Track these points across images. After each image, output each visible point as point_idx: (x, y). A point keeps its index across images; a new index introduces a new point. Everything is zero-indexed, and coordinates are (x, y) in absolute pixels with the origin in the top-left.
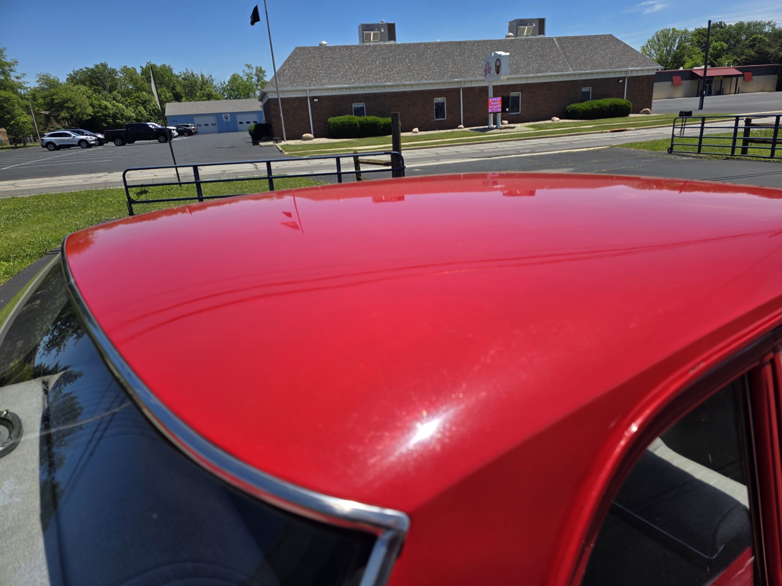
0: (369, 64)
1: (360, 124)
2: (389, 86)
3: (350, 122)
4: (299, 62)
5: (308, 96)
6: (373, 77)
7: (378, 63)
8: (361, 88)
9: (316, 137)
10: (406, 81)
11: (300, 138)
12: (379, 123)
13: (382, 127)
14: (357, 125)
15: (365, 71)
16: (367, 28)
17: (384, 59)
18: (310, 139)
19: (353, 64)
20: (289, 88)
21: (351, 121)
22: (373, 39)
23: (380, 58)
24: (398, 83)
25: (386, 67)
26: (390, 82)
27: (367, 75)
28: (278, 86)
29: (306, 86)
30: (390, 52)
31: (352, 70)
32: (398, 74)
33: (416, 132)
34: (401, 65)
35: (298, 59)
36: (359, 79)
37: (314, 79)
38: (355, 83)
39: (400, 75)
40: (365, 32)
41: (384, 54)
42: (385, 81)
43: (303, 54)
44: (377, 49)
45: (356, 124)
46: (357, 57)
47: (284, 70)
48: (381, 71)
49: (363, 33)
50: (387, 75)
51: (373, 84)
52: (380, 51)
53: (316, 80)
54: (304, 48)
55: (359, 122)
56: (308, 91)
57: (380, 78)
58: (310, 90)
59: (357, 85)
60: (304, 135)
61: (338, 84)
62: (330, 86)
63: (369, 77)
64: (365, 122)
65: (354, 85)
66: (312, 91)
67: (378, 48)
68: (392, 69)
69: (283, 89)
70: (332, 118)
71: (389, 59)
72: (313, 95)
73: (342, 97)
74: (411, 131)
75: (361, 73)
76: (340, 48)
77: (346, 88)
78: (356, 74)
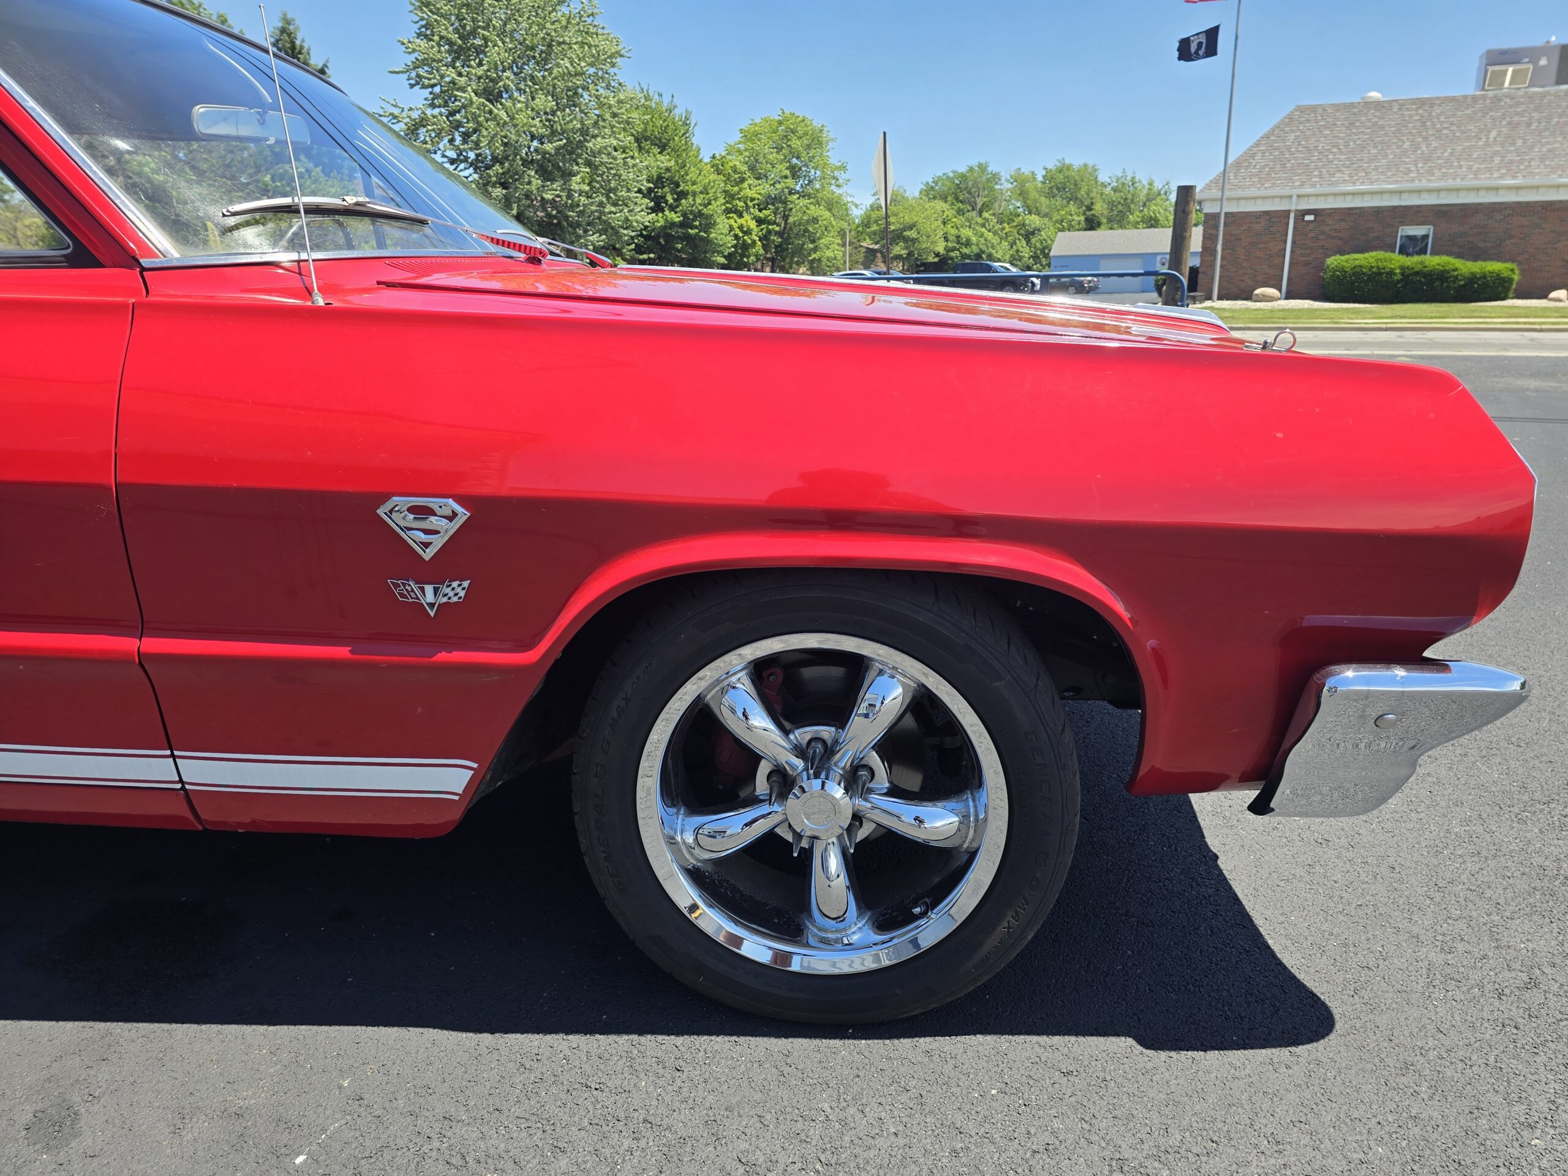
0: (1469, 139)
1: (1402, 274)
2: (1510, 188)
3: (1378, 267)
4: (1292, 136)
5: (1293, 208)
6: (1470, 168)
7: (1493, 134)
8: (1430, 191)
9: (1288, 296)
10: (1560, 176)
11: (1248, 296)
12: (1456, 273)
13: (1462, 283)
14: (1395, 274)
15: (1451, 154)
16: (1500, 58)
17: (1513, 126)
18: (1270, 299)
19: (1426, 139)
20: (1253, 192)
21: (1380, 264)
22: (1511, 84)
23: (1504, 123)
24: (1537, 180)
25: (1514, 144)
26: (1514, 177)
27: (1455, 164)
28: (1227, 186)
29: (1293, 187)
30: (1537, 109)
31: (1419, 152)
32: (1543, 159)
33: (1559, 300)
34: (1560, 139)
35: (1292, 131)
36: (1430, 172)
37: (1316, 173)
38: (1417, 181)
39: (1547, 163)
40: (1490, 68)
41: (1517, 114)
42: (1502, 177)
43: (1308, 121)
44: (1502, 103)
45: (1391, 273)
46: (1441, 123)
47: (1253, 156)
48: (1496, 153)
49: (1486, 71)
50: (1512, 162)
51: (1467, 183)
52: (1511, 106)
53: (1320, 176)
54: (1313, 109)
55: (1402, 268)
56: (1294, 198)
57: (1489, 170)
58: (1299, 196)
59: (1424, 184)
60: (1258, 291)
61: (1372, 183)
62: (1350, 188)
63: (1460, 167)
64: (1418, 268)
65: (1416, 185)
66: (1306, 198)
67: (1508, 100)
68: (1531, 148)
69: (1240, 193)
70: (1338, 257)
71: (1529, 125)
72: (1304, 206)
73: (1378, 211)
74: (1544, 296)
75: (1439, 158)
76: (1402, 104)
77: (1392, 192)
78: (1427, 159)
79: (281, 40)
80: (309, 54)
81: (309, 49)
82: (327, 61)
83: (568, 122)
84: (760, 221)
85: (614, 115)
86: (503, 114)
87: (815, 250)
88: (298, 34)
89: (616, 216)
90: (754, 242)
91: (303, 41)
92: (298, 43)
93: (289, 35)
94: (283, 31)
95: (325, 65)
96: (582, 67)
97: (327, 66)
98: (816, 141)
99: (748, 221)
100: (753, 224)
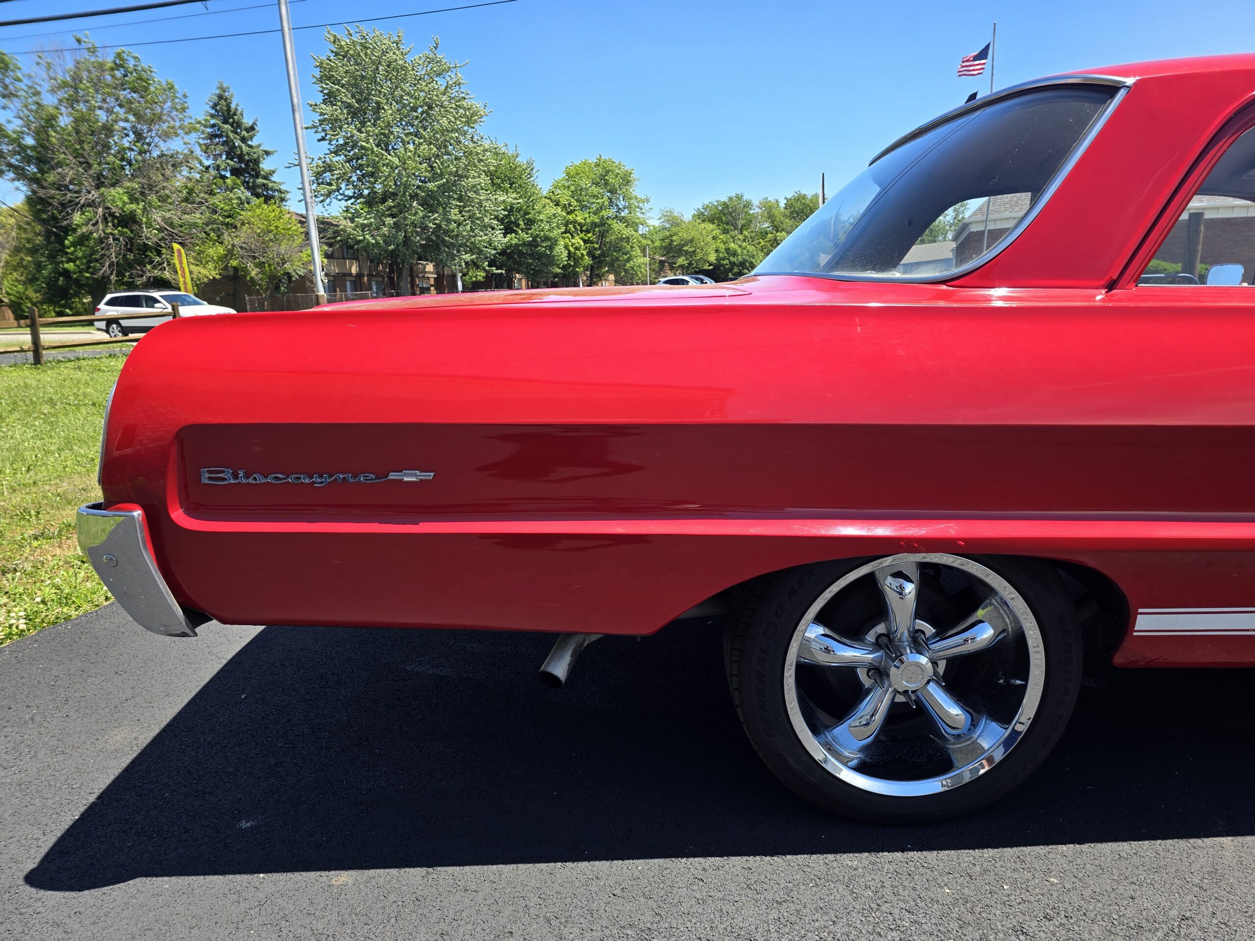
79: (219, 104)
80: (242, 115)
81: (242, 111)
82: (256, 120)
83: (446, 167)
84: (585, 242)
85: (480, 161)
86: (396, 161)
87: (628, 260)
88: (233, 99)
89: (481, 238)
90: (582, 255)
91: (237, 105)
92: (233, 106)
93: (226, 99)
94: (220, 97)
95: (254, 124)
96: (457, 125)
97: (256, 124)
98: (626, 180)
99: (577, 241)
100: (582, 243)
